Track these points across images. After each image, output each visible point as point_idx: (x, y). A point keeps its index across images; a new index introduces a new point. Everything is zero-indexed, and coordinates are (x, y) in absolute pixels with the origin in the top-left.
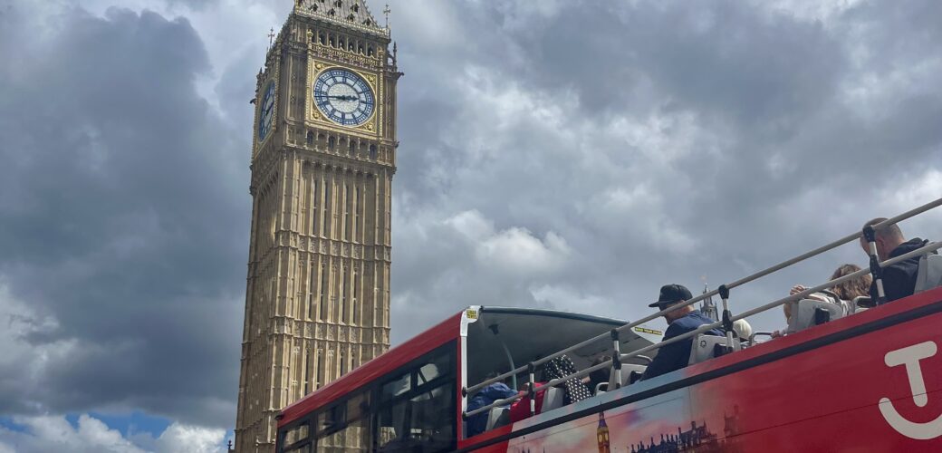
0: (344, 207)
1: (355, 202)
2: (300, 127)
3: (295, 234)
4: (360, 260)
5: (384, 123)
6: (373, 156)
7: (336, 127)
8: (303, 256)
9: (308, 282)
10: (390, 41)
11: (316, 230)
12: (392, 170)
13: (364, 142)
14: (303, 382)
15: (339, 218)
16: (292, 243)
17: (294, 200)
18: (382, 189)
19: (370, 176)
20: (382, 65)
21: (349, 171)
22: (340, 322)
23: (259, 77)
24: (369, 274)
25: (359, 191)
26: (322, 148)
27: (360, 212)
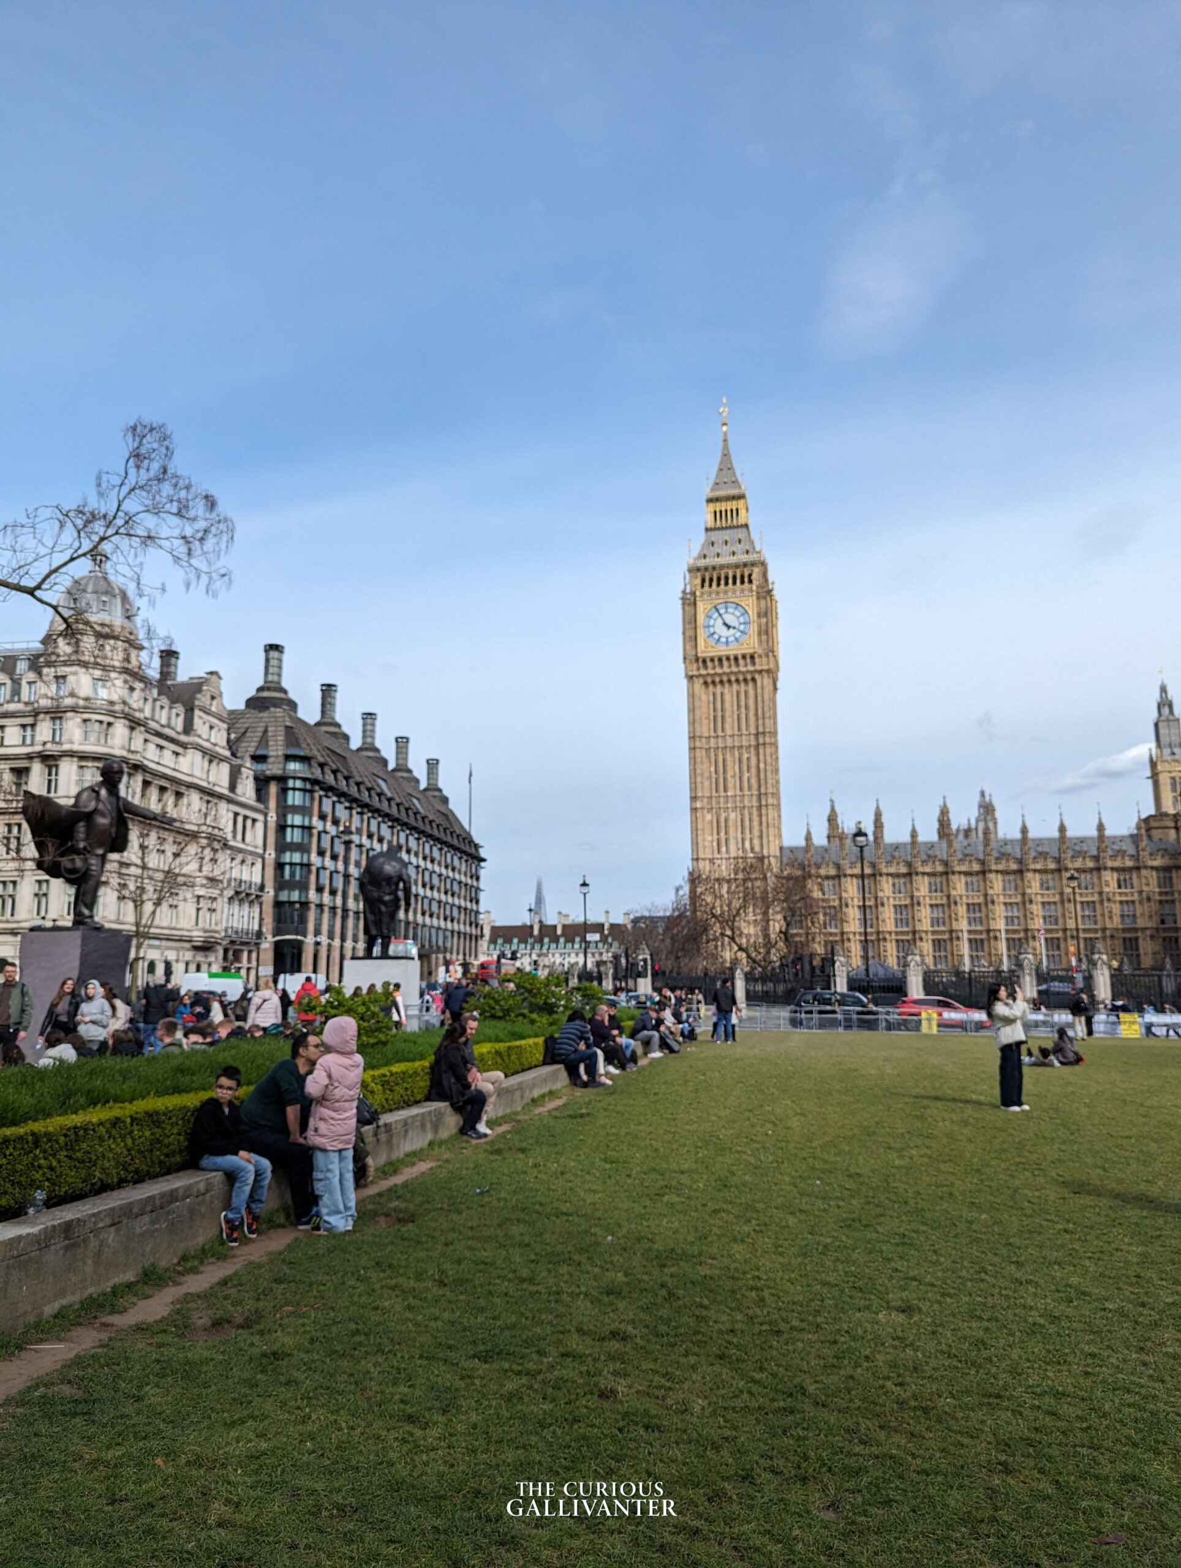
0: (735, 708)
1: (743, 703)
2: (697, 660)
4: (750, 746)
5: (759, 634)
6: (754, 664)
7: (721, 650)
8: (708, 750)
9: (713, 769)
10: (767, 565)
11: (715, 731)
13: (744, 657)
14: (715, 837)
15: (732, 717)
17: (697, 712)
19: (754, 680)
20: (754, 588)
21: (737, 681)
22: (738, 793)
24: (758, 754)
25: (746, 692)
26: (714, 668)
27: (747, 708)
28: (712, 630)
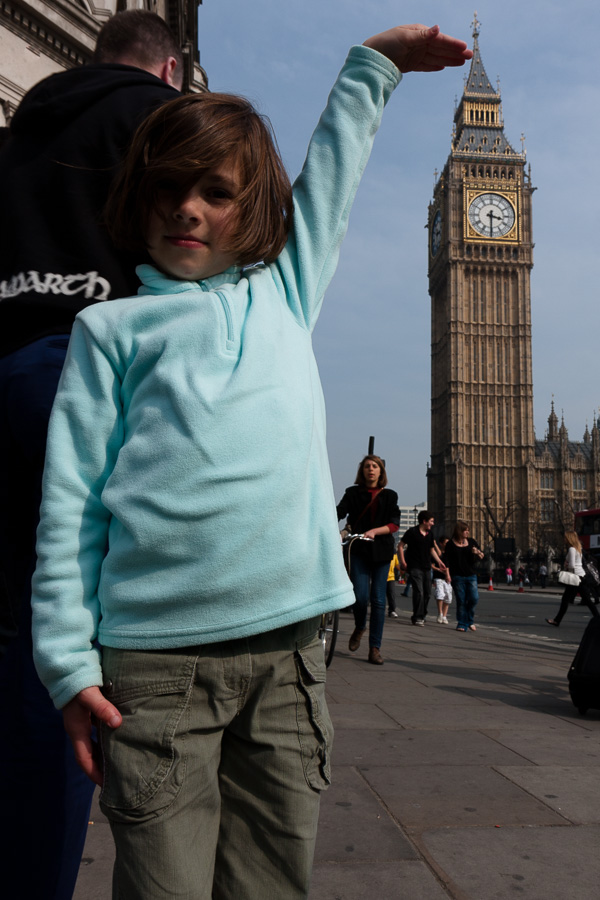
0: (495, 299)
1: (503, 295)
2: (461, 243)
3: (461, 322)
4: (509, 337)
5: (523, 230)
6: (516, 257)
7: (486, 240)
8: (468, 338)
9: (472, 356)
10: (525, 163)
11: (476, 318)
12: (530, 267)
13: (508, 248)
15: (493, 307)
16: (459, 330)
17: (459, 298)
18: (524, 282)
19: (515, 274)
20: (520, 184)
21: (499, 271)
22: (497, 382)
23: (430, 208)
24: (516, 347)
25: (506, 285)
26: (477, 257)
27: (507, 301)
28: (477, 219)
